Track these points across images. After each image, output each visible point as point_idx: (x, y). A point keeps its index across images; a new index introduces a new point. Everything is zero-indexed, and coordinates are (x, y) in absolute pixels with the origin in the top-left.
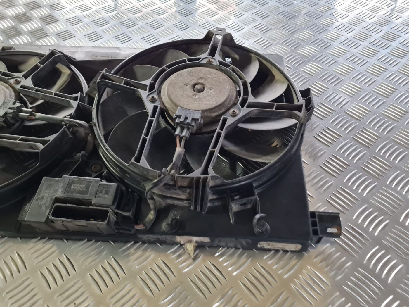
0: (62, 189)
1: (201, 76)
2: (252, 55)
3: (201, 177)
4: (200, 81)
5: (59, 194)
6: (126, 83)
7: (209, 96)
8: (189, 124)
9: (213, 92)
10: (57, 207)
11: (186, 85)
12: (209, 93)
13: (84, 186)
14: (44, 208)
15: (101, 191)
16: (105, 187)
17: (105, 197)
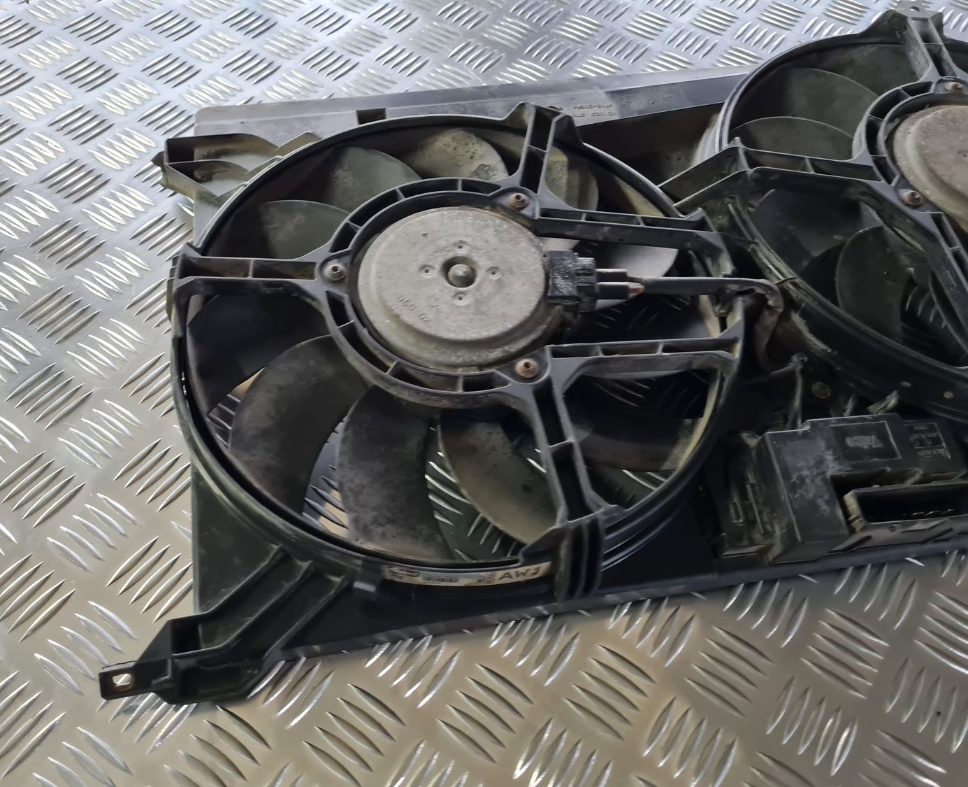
0: (831, 452)
6: (817, 168)
13: (873, 437)
14: (824, 507)
15: (922, 443)
16: (923, 432)
17: (940, 455)
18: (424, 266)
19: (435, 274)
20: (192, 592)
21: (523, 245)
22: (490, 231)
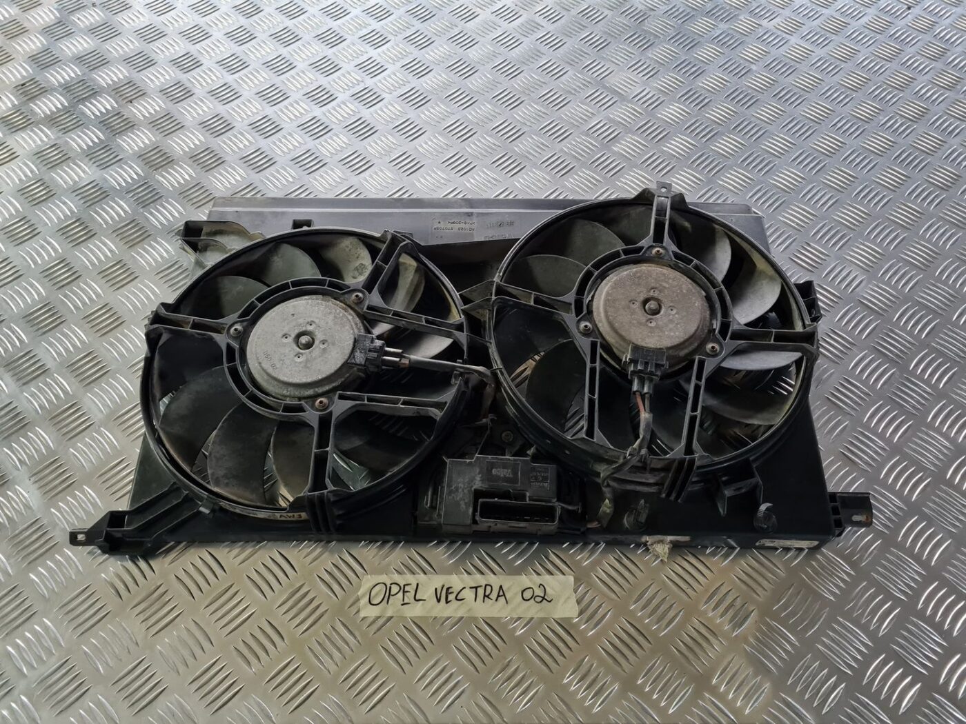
0: (480, 476)
1: (653, 285)
2: (716, 226)
3: (685, 458)
4: (652, 293)
5: (478, 484)
6: (537, 301)
7: (671, 321)
8: (651, 373)
9: (676, 314)
10: (483, 504)
11: (632, 301)
12: (671, 317)
13: (510, 470)
14: (463, 506)
15: (536, 478)
16: (540, 472)
17: (544, 487)
18: (286, 334)
19: (290, 340)
20: (129, 494)
21: (347, 328)
22: (331, 317)
